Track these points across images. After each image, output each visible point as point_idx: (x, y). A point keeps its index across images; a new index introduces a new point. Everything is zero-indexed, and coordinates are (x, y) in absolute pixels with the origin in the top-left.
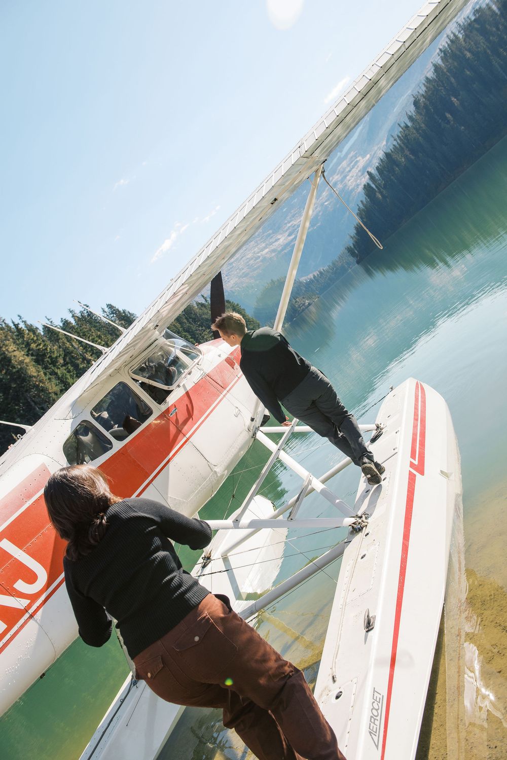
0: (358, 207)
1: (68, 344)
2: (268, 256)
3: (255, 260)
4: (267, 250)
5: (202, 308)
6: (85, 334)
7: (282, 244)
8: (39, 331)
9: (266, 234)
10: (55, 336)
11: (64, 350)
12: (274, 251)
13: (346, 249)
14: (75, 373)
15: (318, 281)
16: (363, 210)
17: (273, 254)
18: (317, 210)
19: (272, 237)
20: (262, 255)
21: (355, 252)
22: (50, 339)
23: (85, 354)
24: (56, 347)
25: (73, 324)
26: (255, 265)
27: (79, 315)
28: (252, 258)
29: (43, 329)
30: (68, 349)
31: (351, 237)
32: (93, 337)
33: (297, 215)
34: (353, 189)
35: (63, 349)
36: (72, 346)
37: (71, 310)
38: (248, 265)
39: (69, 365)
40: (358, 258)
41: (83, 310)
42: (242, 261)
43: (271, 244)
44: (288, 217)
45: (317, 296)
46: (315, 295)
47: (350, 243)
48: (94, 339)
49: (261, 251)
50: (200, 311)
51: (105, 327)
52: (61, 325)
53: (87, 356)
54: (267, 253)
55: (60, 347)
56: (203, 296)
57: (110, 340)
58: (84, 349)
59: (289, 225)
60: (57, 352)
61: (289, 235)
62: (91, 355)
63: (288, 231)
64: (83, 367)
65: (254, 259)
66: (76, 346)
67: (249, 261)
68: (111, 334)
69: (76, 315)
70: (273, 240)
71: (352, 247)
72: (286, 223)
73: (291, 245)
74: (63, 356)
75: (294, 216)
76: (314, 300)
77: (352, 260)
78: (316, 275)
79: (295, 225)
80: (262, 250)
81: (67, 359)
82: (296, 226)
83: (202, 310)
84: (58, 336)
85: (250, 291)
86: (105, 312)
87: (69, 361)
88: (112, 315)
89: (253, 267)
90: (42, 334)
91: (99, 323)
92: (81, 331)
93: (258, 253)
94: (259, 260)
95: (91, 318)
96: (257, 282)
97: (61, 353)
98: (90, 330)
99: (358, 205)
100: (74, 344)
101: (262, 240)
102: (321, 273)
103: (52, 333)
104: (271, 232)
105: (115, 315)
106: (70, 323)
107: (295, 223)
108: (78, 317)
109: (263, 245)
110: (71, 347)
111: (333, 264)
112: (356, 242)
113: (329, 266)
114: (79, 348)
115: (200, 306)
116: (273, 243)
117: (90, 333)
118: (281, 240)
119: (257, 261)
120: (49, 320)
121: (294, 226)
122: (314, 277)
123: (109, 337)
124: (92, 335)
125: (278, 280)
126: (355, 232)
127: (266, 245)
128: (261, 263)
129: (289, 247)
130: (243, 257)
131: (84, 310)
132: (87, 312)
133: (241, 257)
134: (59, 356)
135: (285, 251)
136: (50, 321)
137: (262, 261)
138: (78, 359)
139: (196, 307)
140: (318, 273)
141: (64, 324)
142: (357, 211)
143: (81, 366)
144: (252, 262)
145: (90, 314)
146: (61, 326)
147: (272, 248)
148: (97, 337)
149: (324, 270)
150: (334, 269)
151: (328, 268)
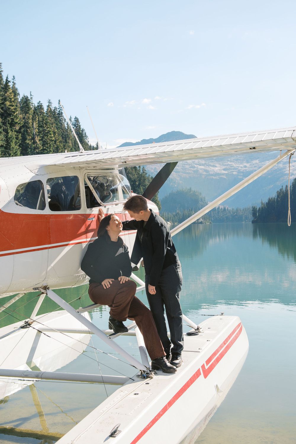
0: (281, 188)
1: (30, 121)
2: (201, 171)
3: (190, 167)
4: (202, 167)
5: (133, 170)
6: (47, 124)
7: (215, 171)
8: (18, 97)
10: (27, 109)
11: (25, 123)
12: (206, 171)
13: (253, 207)
14: (20, 142)
15: (218, 212)
16: (283, 192)
17: (205, 173)
18: (255, 168)
19: (212, 162)
20: (197, 168)
21: (257, 214)
22: (22, 108)
23: (36, 136)
24: (22, 116)
25: (44, 111)
26: (188, 170)
27: (53, 109)
28: (189, 165)
29: (22, 98)
30: (28, 124)
31: (262, 203)
32: (50, 130)
33: (239, 161)
34: (286, 174)
35: (25, 121)
36: (33, 124)
37: (50, 101)
38: (184, 167)
39: (20, 134)
40: (255, 219)
41: (58, 107)
43: (209, 165)
44: (233, 158)
45: (210, 221)
46: (209, 220)
47: (258, 206)
48: (50, 131)
49: (198, 165)
50: (131, 170)
51: (62, 129)
52: (36, 105)
53: (36, 138)
54: (202, 169)
55: (24, 118)
57: (59, 141)
58: (39, 132)
59: (229, 163)
60: (19, 120)
61: (224, 170)
62: (40, 140)
63: (225, 167)
64: (28, 143)
65: (191, 166)
66: (35, 127)
67: (187, 165)
68: (63, 138)
69: (51, 107)
70: (212, 164)
71: (258, 209)
72: (228, 161)
73: (220, 176)
74: (21, 126)
75: (237, 160)
76: (206, 222)
77: (251, 217)
78: (220, 208)
79: (233, 166)
80: (200, 165)
81: (22, 130)
84: (29, 110)
85: (171, 184)
86: (71, 121)
87: (22, 132)
89: (186, 170)
90: (19, 100)
91: (61, 124)
92: (46, 119)
93: (196, 164)
94: (193, 169)
95: (59, 117)
96: (181, 182)
97: (22, 122)
98: (52, 124)
99: (282, 187)
100: (35, 124)
102: (225, 209)
103: (26, 105)
105: (75, 128)
106: (43, 109)
107: (234, 165)
108: (51, 109)
109: (203, 162)
110: (31, 124)
111: (237, 210)
112: (262, 208)
113: (233, 209)
114: (36, 129)
116: (211, 166)
117: (51, 126)
118: (217, 168)
119: (191, 168)
120: (31, 95)
121: (231, 166)
123: (61, 139)
124: (51, 128)
125: (194, 191)
126: (267, 202)
127: (205, 164)
129: (218, 177)
131: (59, 108)
132: (59, 111)
134: (19, 124)
135: (214, 177)
136: (31, 97)
137: (194, 171)
138: (29, 135)
140: (223, 208)
141: (38, 106)
142: (279, 190)
143: (27, 141)
144: (187, 167)
145: (60, 114)
146: (35, 106)
147: (208, 169)
148: (53, 132)
149: (228, 209)
150: (234, 213)
151: (231, 210)
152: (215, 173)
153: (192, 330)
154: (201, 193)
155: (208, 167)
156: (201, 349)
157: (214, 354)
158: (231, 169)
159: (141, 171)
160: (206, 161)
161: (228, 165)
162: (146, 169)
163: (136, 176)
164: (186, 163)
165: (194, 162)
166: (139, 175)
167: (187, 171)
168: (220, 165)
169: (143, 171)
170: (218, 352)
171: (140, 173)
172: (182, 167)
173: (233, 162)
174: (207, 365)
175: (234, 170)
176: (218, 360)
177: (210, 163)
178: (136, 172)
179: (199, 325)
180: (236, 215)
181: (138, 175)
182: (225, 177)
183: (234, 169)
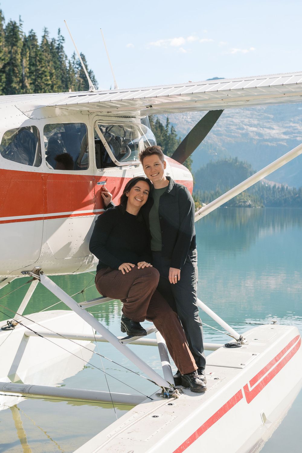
1: (19, 57)
2: (251, 134)
3: (237, 129)
4: (254, 129)
5: (158, 129)
6: (41, 61)
7: (272, 135)
8: (3, 22)
9: (266, 115)
10: (14, 39)
11: (11, 59)
12: (260, 135)
14: (4, 86)
15: (274, 192)
17: (257, 137)
19: (269, 122)
20: (247, 130)
22: (7, 38)
23: (26, 78)
24: (7, 49)
25: (38, 44)
27: (50, 41)
28: (236, 125)
29: (9, 24)
30: (15, 61)
32: (46, 70)
35: (11, 56)
36: (22, 61)
37: (47, 30)
38: (228, 128)
39: (4, 75)
41: (57, 39)
42: (225, 119)
43: (263, 127)
44: (298, 118)
45: (262, 204)
46: (261, 202)
48: (45, 72)
49: (248, 125)
51: (62, 70)
52: (27, 35)
53: (26, 80)
54: (253, 132)
55: (10, 52)
56: (168, 119)
57: (57, 85)
58: (30, 73)
59: (292, 124)
60: (4, 55)
61: (285, 133)
62: (31, 84)
63: (287, 129)
64: (15, 88)
65: (238, 127)
66: (24, 65)
67: (232, 125)
68: (63, 81)
69: (47, 37)
70: (268, 125)
72: (291, 121)
73: (279, 143)
74: (6, 62)
76: (256, 205)
78: (277, 187)
79: (297, 129)
80: (251, 125)
81: (7, 69)
82: (296, 131)
83: (157, 130)
84: (17, 41)
85: (210, 151)
86: (74, 58)
87: (7, 72)
88: (77, 66)
90: (4, 27)
91: (61, 63)
92: (40, 55)
93: (245, 125)
94: (240, 131)
95: (58, 52)
96: (223, 149)
97: (7, 58)
98: (49, 62)
100: (24, 60)
101: (258, 117)
102: (283, 188)
103: (13, 35)
104: (272, 116)
105: (80, 68)
106: (36, 40)
107: (299, 128)
108: (47, 41)
109: (256, 122)
110: (20, 60)
111: (300, 190)
113: (294, 189)
114: (25, 68)
115: (158, 125)
116: (266, 128)
117: (47, 64)
118: (274, 132)
120: (20, 20)
122: (274, 187)
123: (60, 83)
124: (47, 68)
127: (258, 124)
128: (240, 136)
129: (275, 143)
130: (229, 117)
131: (58, 41)
132: (59, 44)
133: (227, 115)
134: (3, 60)
135: (269, 144)
136: (21, 23)
137: (243, 134)
138: (16, 77)
139: (154, 124)
140: (280, 187)
141: (30, 36)
143: (14, 85)
144: (233, 128)
145: (60, 48)
146: (25, 36)
147: (261, 132)
148: (49, 73)
149: (287, 188)
150: (296, 195)
151: (292, 189)
152: (271, 138)
153: (233, 341)
154: (250, 165)
155: (261, 129)
156: (244, 365)
157: (262, 373)
158: (294, 133)
159: (169, 132)
160: (259, 121)
161: (290, 127)
162: (176, 130)
163: (162, 138)
164: (232, 123)
165: (242, 122)
166: (166, 137)
167: (233, 134)
168: (279, 126)
169: (171, 131)
170: (267, 371)
171: (168, 135)
172: (226, 129)
173: (298, 123)
174: (251, 386)
175: (298, 135)
176: (266, 381)
177: (265, 124)
178: (161, 133)
179: (242, 335)
180: (299, 197)
181: (164, 137)
182: (285, 144)
183: (298, 133)
